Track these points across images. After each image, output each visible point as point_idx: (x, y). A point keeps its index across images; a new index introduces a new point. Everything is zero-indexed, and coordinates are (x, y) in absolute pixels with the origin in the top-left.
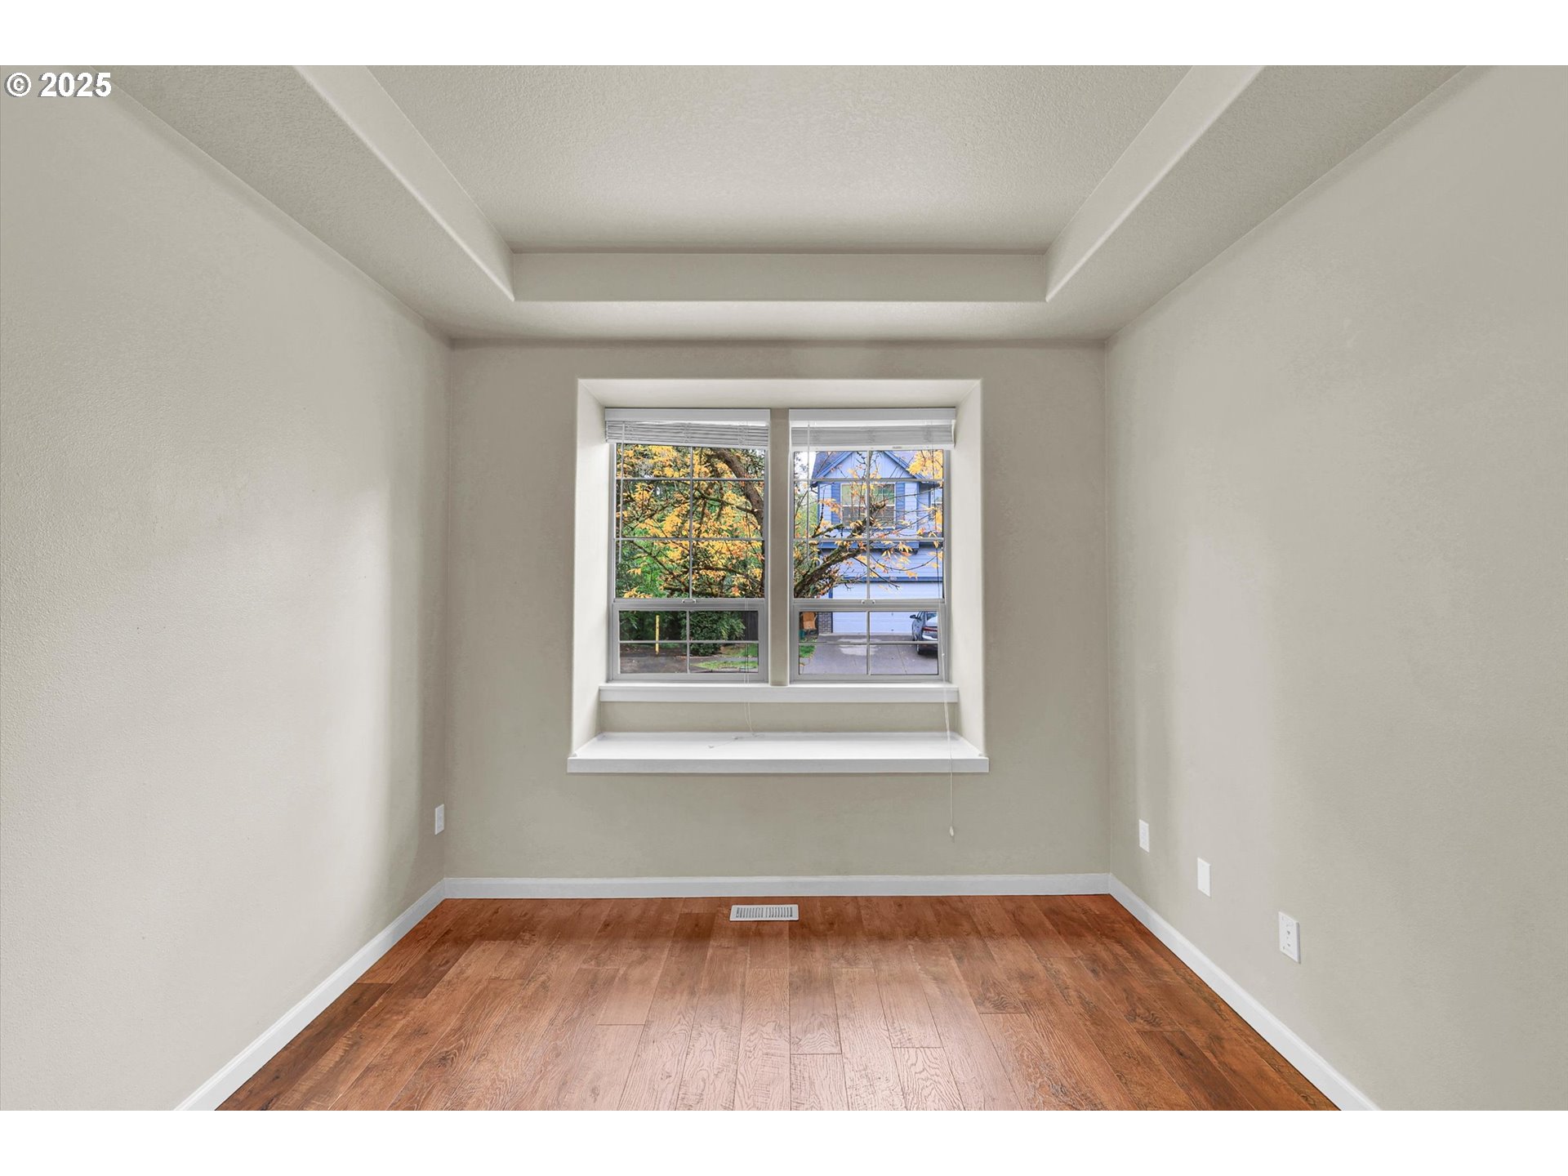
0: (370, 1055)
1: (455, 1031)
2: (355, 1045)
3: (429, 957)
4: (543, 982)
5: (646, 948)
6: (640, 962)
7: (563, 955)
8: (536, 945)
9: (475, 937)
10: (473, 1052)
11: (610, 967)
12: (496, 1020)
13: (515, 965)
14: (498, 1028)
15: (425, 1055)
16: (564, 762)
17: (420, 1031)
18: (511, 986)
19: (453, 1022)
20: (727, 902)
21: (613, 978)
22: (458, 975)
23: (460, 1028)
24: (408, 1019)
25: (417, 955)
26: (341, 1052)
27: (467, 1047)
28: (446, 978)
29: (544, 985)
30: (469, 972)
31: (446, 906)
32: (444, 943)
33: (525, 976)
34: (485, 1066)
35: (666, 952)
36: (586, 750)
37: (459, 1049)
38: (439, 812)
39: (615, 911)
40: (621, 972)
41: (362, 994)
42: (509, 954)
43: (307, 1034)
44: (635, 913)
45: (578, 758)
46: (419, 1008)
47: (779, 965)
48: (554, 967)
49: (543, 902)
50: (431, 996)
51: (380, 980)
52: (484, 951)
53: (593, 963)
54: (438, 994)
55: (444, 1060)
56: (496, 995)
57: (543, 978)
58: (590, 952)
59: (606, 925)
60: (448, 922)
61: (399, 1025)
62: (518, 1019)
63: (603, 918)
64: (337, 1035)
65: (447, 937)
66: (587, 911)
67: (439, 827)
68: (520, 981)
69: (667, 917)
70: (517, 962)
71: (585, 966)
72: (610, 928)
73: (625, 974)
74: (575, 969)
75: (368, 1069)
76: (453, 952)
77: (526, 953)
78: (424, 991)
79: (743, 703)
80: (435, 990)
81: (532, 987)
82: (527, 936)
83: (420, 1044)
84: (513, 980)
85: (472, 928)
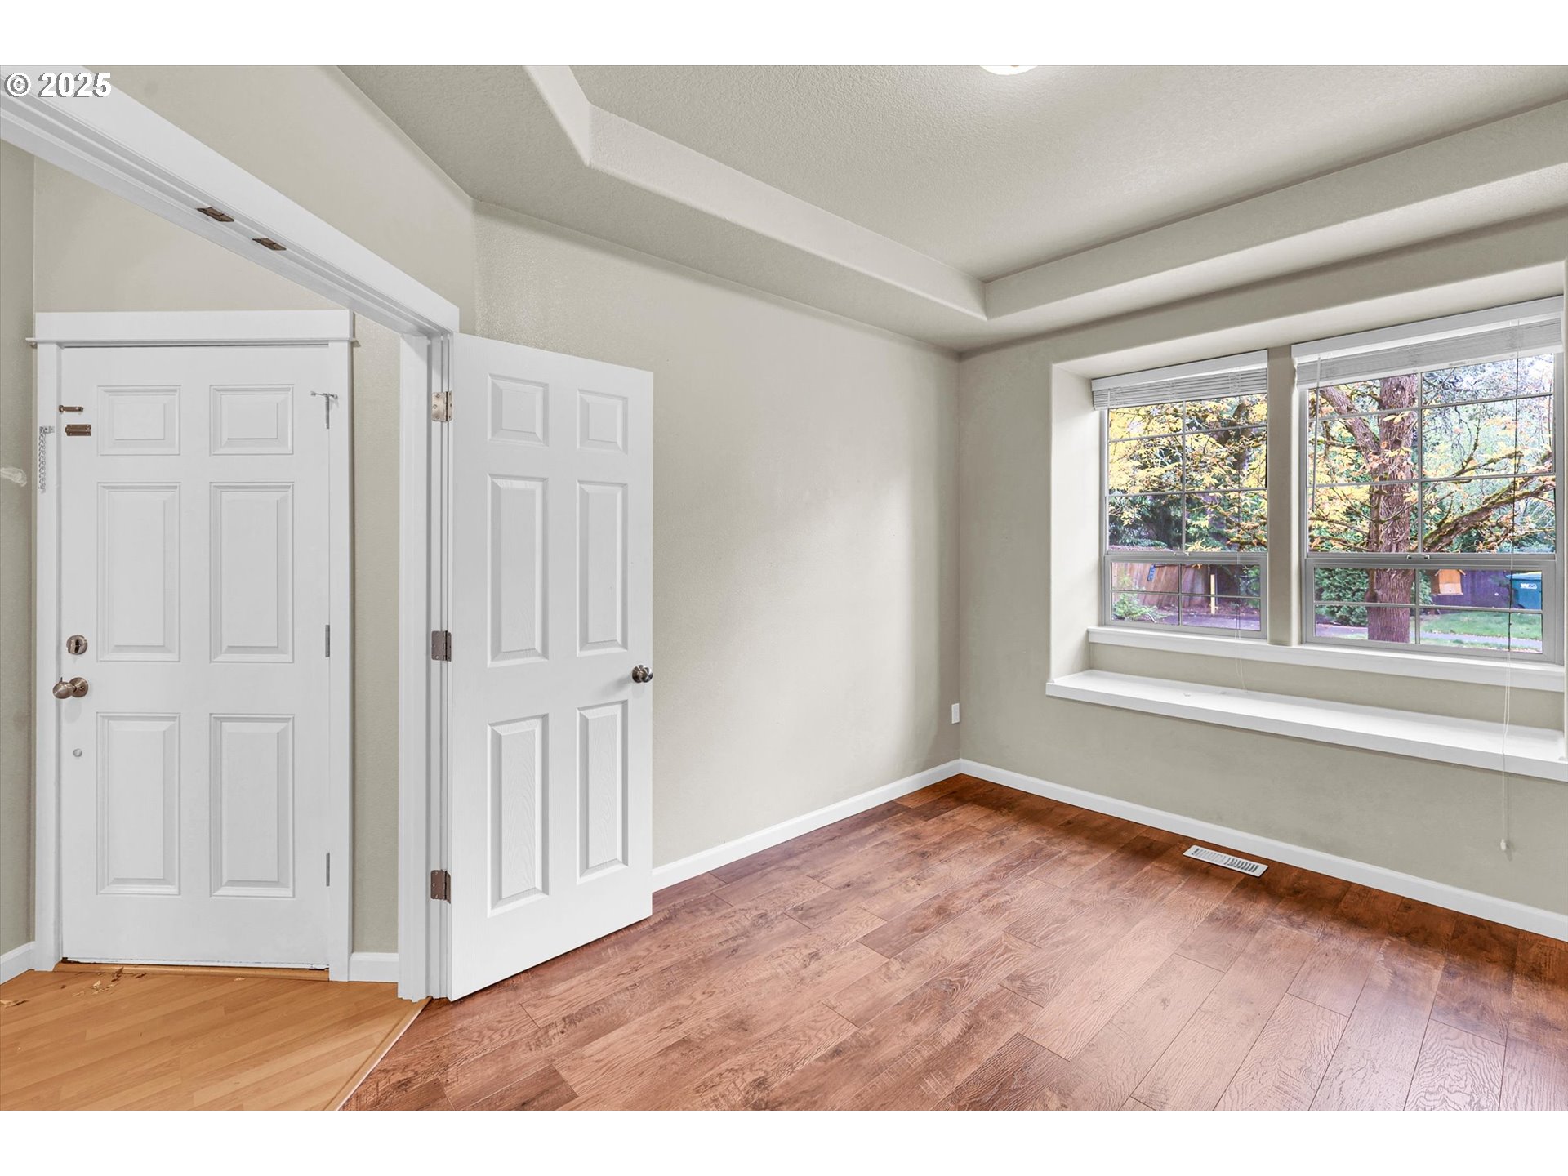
0: (886, 837)
1: (935, 844)
2: (882, 829)
3: (936, 802)
4: (1003, 839)
5: (1092, 847)
6: (1081, 853)
7: (1025, 830)
8: (1009, 818)
9: (970, 801)
10: (941, 857)
11: (1056, 848)
12: (962, 847)
13: (989, 824)
14: (961, 852)
15: (915, 848)
16: (1044, 686)
17: (916, 836)
18: (980, 834)
19: (937, 839)
20: (1190, 842)
21: (1053, 855)
22: (950, 817)
23: (939, 843)
24: (913, 828)
25: (931, 798)
26: (873, 830)
27: (938, 854)
28: (943, 816)
29: (1002, 842)
30: (958, 818)
31: (959, 778)
32: (949, 797)
33: (992, 833)
34: (945, 866)
35: (1107, 855)
36: (1064, 679)
37: (934, 853)
38: (955, 708)
39: (1082, 817)
40: (1063, 854)
41: (893, 808)
42: (988, 817)
43: (859, 816)
44: (1101, 822)
45: (1056, 684)
46: (920, 825)
47: (1211, 900)
48: (1014, 834)
49: (1027, 795)
50: (930, 822)
51: (905, 804)
52: (973, 810)
53: (1044, 841)
54: (934, 823)
55: (923, 854)
56: (968, 835)
57: (1004, 837)
58: (1046, 835)
59: (1069, 823)
60: (957, 787)
61: (907, 829)
62: (975, 852)
63: (1069, 818)
64: (874, 822)
65: (954, 795)
66: (1060, 810)
67: (955, 719)
68: (987, 834)
69: (1124, 834)
70: (990, 823)
71: (1038, 841)
72: (1070, 826)
73: (1066, 856)
74: (1029, 840)
75: (883, 843)
76: (953, 804)
77: (1000, 820)
78: (927, 818)
79: (1234, 659)
80: (934, 820)
81: (993, 840)
82: (1005, 811)
83: (913, 842)
84: (983, 832)
85: (971, 795)
